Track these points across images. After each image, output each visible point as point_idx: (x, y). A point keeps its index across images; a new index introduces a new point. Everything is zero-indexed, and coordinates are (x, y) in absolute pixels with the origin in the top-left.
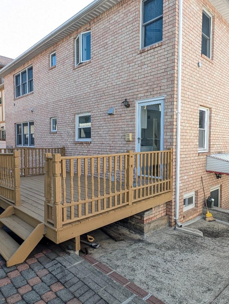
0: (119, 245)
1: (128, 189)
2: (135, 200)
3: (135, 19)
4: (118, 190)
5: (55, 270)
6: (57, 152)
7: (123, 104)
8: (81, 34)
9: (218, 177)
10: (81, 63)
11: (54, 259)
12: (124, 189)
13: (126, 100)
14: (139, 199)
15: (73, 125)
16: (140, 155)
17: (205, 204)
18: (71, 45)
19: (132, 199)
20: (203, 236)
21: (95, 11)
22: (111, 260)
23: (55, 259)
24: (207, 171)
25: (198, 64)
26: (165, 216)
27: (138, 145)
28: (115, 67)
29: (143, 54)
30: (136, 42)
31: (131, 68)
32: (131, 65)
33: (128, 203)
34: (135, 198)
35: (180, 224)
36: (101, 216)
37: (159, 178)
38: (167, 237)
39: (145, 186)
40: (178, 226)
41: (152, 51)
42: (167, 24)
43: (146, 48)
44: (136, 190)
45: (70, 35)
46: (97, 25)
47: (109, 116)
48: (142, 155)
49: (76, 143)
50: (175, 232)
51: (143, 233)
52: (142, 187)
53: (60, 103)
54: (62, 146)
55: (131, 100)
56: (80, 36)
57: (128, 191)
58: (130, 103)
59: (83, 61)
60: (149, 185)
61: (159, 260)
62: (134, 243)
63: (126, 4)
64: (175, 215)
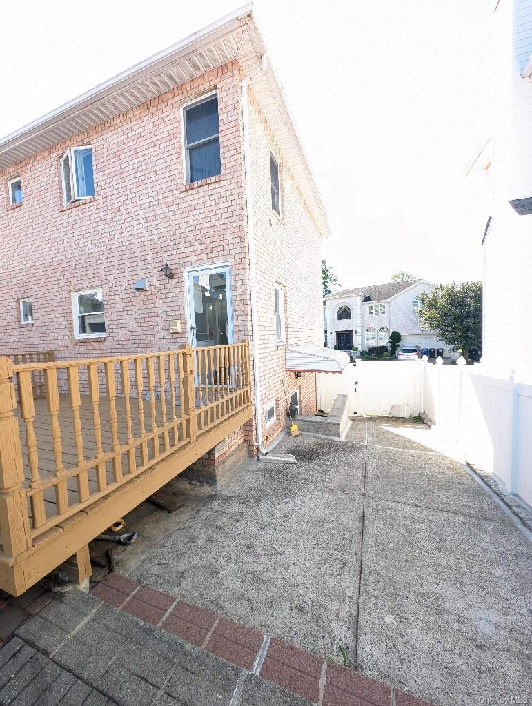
0: (177, 519)
1: (187, 414)
2: (202, 431)
3: (173, 136)
4: (170, 419)
5: (11, 679)
6: (35, 360)
7: (162, 273)
8: (74, 149)
9: (298, 376)
10: (77, 201)
11: (14, 635)
12: (179, 416)
13: (166, 265)
14: (207, 428)
15: (68, 311)
16: (197, 352)
17: (288, 413)
18: (53, 168)
19: (195, 431)
20: (295, 461)
21: (98, 109)
22: (165, 564)
23: (16, 632)
24: (287, 370)
25: (270, 221)
26: (244, 443)
27: (191, 338)
28: (143, 211)
29: (190, 193)
30: (176, 172)
31: (171, 214)
32: (172, 208)
33: (189, 440)
34: (200, 427)
35: (264, 451)
36: (138, 481)
37: (230, 387)
38: (252, 479)
39: (215, 404)
40: (263, 455)
41: (206, 187)
42: (227, 149)
43: (196, 184)
44: (200, 414)
45: (49, 149)
46: (105, 137)
47: (137, 294)
48: (200, 353)
49: (76, 342)
50: (260, 465)
51: (216, 481)
52: (210, 406)
53: (37, 271)
54: (46, 349)
55: (177, 266)
56: (70, 153)
57: (187, 418)
58: (173, 272)
59: (78, 196)
60: (220, 401)
61: (253, 528)
62: (203, 506)
63: (155, 109)
64: (257, 440)
